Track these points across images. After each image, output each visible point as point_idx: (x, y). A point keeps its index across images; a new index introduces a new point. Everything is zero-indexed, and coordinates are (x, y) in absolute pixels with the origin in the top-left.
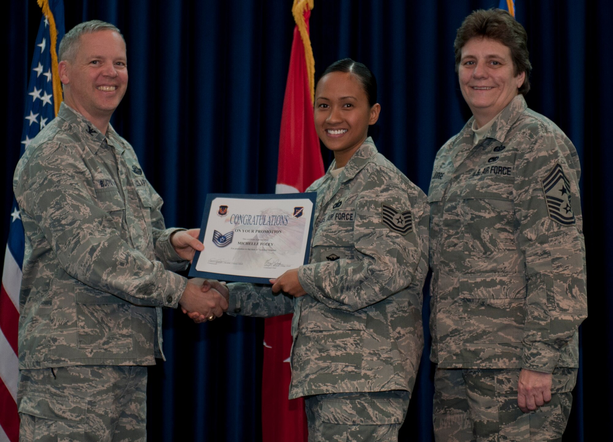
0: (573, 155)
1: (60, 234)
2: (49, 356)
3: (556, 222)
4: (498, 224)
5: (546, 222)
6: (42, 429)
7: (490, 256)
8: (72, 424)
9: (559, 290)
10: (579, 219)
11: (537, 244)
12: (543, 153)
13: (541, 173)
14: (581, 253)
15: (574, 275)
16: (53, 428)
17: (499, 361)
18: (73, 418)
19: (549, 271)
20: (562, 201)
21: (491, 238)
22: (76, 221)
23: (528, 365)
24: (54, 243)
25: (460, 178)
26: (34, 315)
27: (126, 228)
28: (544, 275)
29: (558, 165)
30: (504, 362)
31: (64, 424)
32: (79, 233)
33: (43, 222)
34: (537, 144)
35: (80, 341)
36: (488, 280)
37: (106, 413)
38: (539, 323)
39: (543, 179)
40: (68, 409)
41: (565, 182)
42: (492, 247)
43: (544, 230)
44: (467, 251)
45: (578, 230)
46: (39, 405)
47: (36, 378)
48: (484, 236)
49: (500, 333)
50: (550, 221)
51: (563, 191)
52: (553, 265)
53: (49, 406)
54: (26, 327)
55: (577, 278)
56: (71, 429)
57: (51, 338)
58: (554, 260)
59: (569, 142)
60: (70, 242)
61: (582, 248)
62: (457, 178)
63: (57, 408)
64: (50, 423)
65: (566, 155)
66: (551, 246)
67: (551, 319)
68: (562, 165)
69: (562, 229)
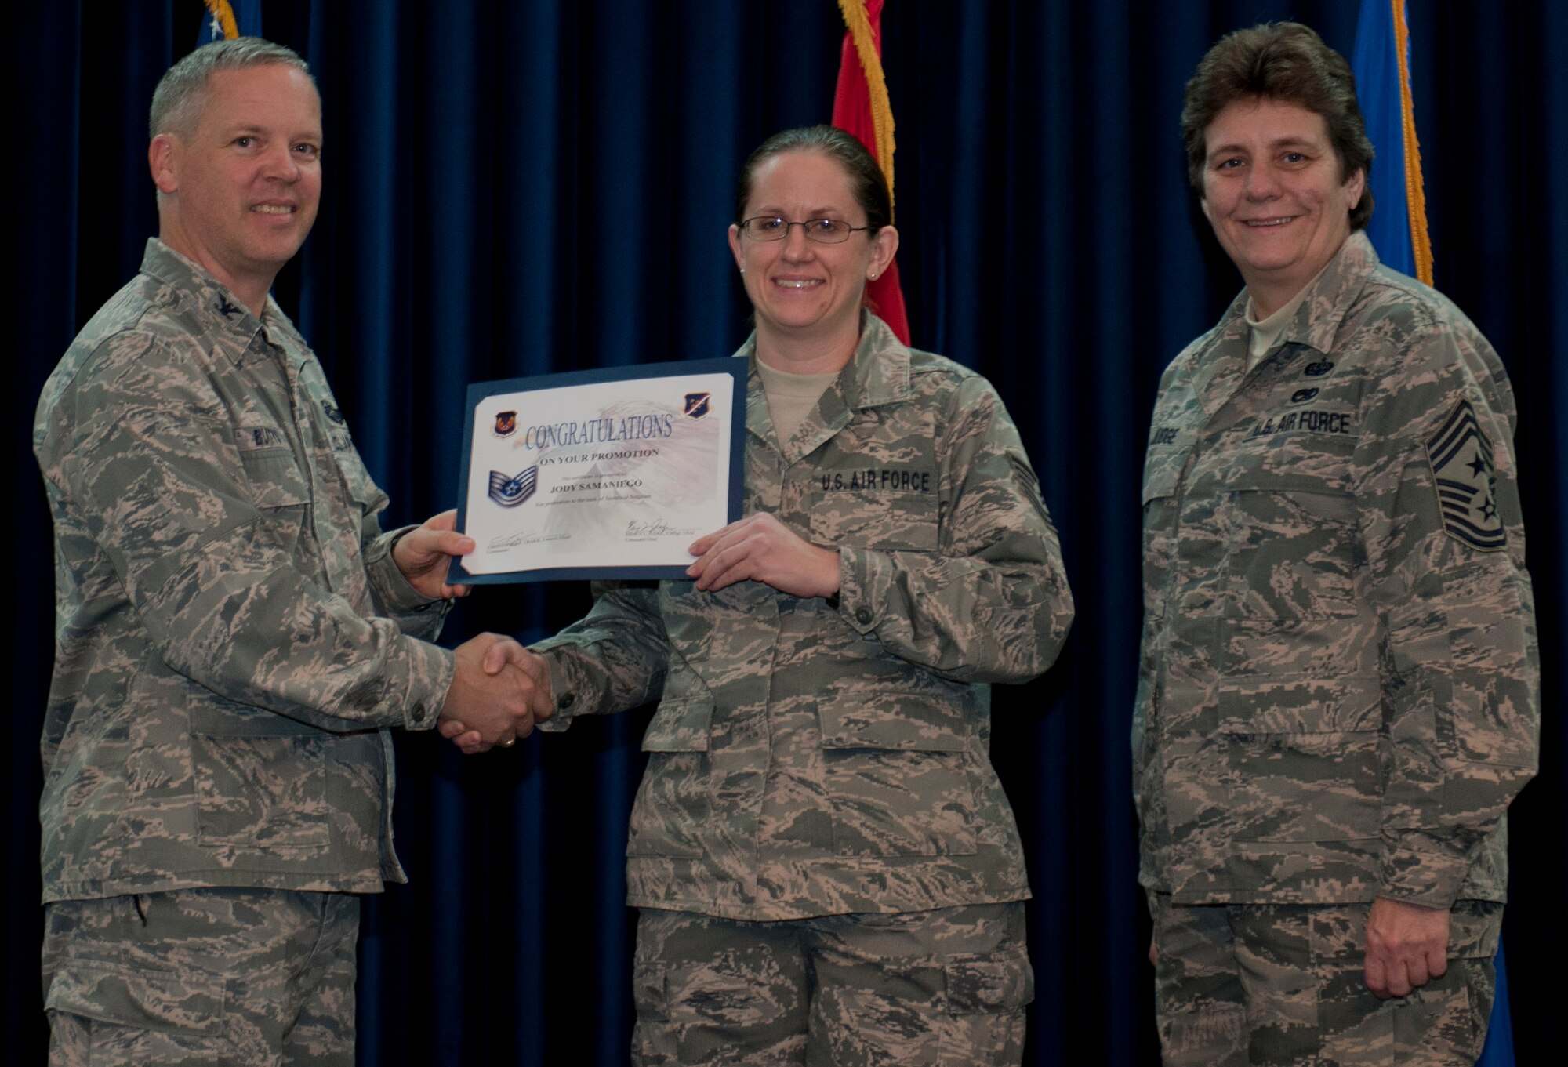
0: (1497, 378)
1: (147, 564)
2: (123, 867)
3: (1460, 543)
4: (1316, 553)
5: (1435, 542)
6: (109, 1051)
7: (1293, 630)
8: (187, 1038)
9: (1466, 708)
10: (1516, 533)
11: (1415, 597)
12: (1428, 377)
13: (1421, 424)
14: (1521, 617)
15: (1502, 670)
16: (138, 1048)
17: (1317, 885)
18: (191, 1024)
19: (1442, 661)
20: (1474, 491)
21: (1297, 585)
22: (188, 534)
23: (1389, 887)
24: (131, 588)
25: (1221, 441)
26: (85, 766)
27: (314, 548)
28: (1434, 672)
29: (1464, 404)
30: (1331, 889)
31: (166, 1038)
32: (195, 565)
33: (104, 533)
34: (1411, 356)
35: (203, 828)
36: (1289, 687)
37: (271, 1011)
38: (1417, 788)
39: (1428, 439)
40: (178, 999)
41: (1481, 445)
42: (1299, 608)
43: (1430, 564)
44: (1232, 617)
45: (1514, 562)
46: (101, 992)
47: (93, 923)
48: (1279, 581)
49: (1320, 817)
50: (1444, 539)
51: (1478, 466)
52: (1454, 648)
53: (127, 992)
54: (66, 795)
55: (1510, 679)
56: (184, 1049)
57: (128, 820)
58: (1454, 635)
59: (1485, 347)
60: (171, 588)
61: (1525, 605)
62: (1213, 439)
63: (150, 1000)
64: (131, 1035)
65: (1481, 380)
66: (1449, 602)
67: (1446, 778)
68: (1474, 404)
69: (1475, 558)
